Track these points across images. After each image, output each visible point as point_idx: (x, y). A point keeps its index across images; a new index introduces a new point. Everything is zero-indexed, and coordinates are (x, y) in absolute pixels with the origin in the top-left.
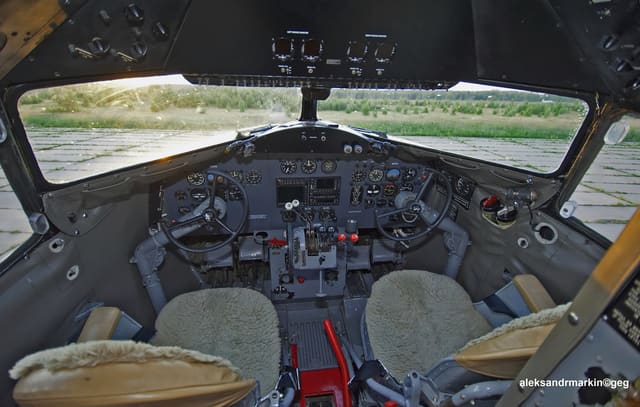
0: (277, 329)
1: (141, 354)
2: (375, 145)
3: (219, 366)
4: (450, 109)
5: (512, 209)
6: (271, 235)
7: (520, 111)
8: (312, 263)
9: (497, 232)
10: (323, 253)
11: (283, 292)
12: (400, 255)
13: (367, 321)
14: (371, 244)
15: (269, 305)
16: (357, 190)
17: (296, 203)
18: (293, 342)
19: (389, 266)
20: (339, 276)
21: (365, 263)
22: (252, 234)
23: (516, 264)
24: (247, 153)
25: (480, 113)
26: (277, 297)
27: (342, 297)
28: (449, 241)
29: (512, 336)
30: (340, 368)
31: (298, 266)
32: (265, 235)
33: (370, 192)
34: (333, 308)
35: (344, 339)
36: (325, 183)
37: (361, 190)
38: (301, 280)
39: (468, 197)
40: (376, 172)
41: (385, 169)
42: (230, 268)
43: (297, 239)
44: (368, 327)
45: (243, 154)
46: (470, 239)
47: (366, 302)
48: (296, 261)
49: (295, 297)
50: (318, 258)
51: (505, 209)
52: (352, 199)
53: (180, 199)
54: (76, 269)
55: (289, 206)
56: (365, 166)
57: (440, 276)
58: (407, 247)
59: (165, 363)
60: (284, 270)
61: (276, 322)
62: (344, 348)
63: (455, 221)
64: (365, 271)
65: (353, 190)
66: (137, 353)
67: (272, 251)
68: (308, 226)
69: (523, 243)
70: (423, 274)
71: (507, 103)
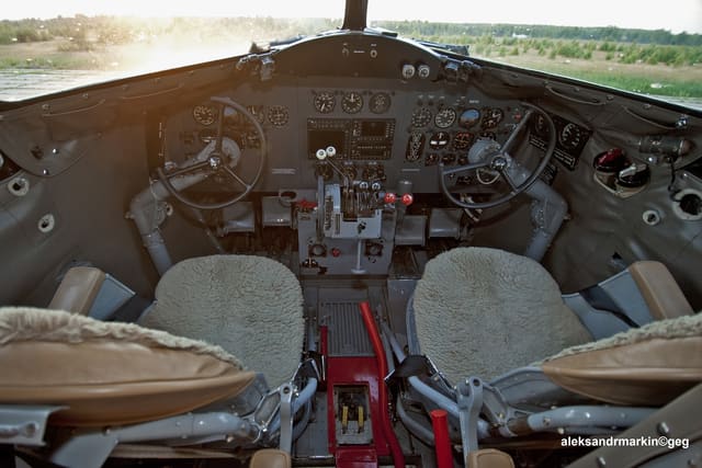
0: (302, 308)
1: (76, 331)
2: (450, 66)
3: (199, 354)
4: (549, 51)
5: (642, 167)
6: (301, 195)
7: (643, 55)
8: (348, 230)
9: (613, 202)
10: (364, 219)
11: (313, 266)
12: (465, 230)
13: (415, 306)
14: (428, 214)
15: (291, 280)
16: (416, 139)
17: (332, 151)
18: (324, 324)
19: (450, 243)
20: (383, 251)
21: (418, 238)
22: (276, 194)
23: (635, 248)
24: (266, 75)
25: (588, 57)
26: (306, 271)
27: (386, 277)
28: (538, 213)
29: (646, 346)
30: (376, 357)
31: (331, 233)
32: (293, 195)
33: (433, 143)
34: (374, 289)
35: (385, 325)
36: (374, 129)
37: (422, 139)
38: (335, 252)
39: (577, 153)
40: (446, 113)
41: (459, 108)
42: (251, 234)
43: (330, 198)
44: (416, 313)
45: (259, 75)
46: (570, 211)
47: (415, 285)
48: (328, 228)
49: (327, 273)
50: (356, 224)
51: (633, 168)
52: (408, 153)
53: (186, 142)
54: (51, 219)
55: (321, 154)
56: (431, 103)
57: (521, 257)
58: (476, 220)
59: (112, 346)
60: (314, 239)
61: (300, 300)
62: (383, 336)
63: (550, 185)
64: (417, 248)
65: (411, 139)
66: (70, 329)
67: (300, 215)
68: (346, 183)
69: (652, 218)
70: (497, 253)
71: (627, 45)
